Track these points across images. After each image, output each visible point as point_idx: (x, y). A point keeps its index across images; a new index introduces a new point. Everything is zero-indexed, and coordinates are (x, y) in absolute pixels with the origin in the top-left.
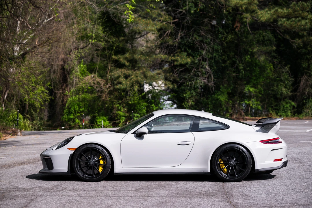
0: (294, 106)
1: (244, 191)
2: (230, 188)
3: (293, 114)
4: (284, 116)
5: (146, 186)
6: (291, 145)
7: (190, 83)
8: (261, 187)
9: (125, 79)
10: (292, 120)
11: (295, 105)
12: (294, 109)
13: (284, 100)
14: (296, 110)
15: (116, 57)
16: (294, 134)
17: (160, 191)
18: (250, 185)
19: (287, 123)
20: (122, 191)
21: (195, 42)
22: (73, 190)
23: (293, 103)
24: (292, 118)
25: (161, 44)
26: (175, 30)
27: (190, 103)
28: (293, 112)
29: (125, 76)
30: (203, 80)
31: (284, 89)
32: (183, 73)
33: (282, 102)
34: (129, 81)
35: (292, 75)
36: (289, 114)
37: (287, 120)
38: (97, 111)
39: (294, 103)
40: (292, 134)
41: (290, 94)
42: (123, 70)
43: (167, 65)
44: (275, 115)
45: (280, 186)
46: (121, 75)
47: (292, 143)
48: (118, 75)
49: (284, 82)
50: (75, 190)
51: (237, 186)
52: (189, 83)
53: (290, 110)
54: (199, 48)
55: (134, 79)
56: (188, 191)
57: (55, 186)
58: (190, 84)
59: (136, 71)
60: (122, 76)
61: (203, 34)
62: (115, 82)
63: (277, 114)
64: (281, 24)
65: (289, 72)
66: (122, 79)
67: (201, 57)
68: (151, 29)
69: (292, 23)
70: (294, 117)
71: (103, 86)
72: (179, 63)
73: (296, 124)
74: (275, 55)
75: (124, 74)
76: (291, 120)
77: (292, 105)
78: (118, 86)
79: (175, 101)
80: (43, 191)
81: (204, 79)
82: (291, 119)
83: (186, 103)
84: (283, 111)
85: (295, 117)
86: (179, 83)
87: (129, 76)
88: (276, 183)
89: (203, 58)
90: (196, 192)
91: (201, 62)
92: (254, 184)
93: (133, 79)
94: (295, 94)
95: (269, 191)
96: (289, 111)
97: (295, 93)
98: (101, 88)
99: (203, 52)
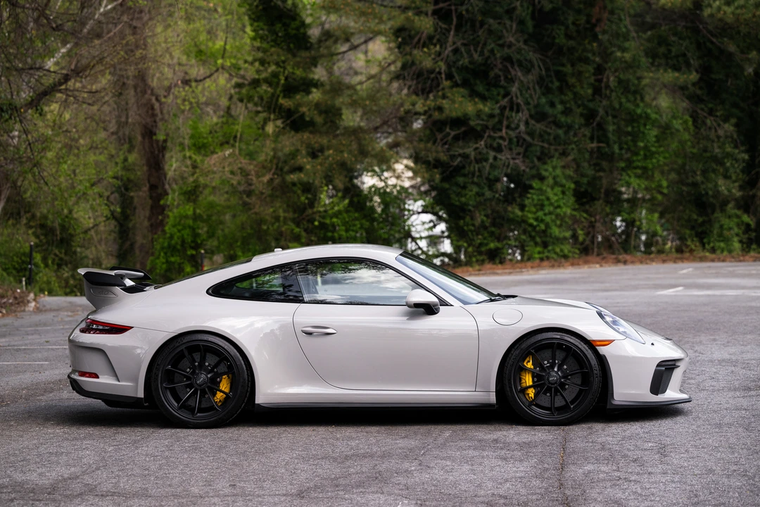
0: (748, 225)
1: (620, 495)
2: (580, 485)
3: (745, 246)
4: (722, 251)
5: (332, 480)
6: (749, 337)
7: (477, 166)
8: (673, 482)
9: (310, 159)
10: (744, 261)
11: (751, 223)
12: (750, 233)
13: (723, 210)
14: (754, 234)
15: (290, 103)
16: (753, 304)
17: (370, 497)
18: (638, 474)
19: (731, 269)
20: (259, 496)
21: (489, 62)
22: (113, 494)
23: (746, 218)
24: (743, 256)
25: (404, 67)
26: (439, 30)
27: (479, 220)
28: (744, 240)
29: (310, 150)
30: (513, 159)
31: (721, 182)
32: (461, 143)
33: (716, 215)
34: (321, 164)
35: (743, 144)
36: (737, 245)
37: (731, 261)
38: (239, 244)
39: (749, 216)
40: (749, 304)
41: (738, 194)
42: (306, 135)
43: (420, 121)
44: (700, 248)
45: (728, 477)
46: (299, 148)
47: (751, 332)
48: (292, 148)
49: (722, 164)
50: (119, 495)
51: (601, 476)
52: (474, 167)
53: (737, 235)
54: (502, 78)
55: (333, 159)
56: (455, 496)
57: (65, 480)
58: (479, 171)
59: (340, 137)
60: (304, 152)
61: (511, 42)
62: (286, 168)
63: (703, 245)
64: (711, 16)
65: (735, 136)
66: (303, 160)
67: (506, 100)
68: (376, 29)
69: (738, 11)
70: (749, 252)
71: (254, 178)
72: (444, 115)
73: (754, 272)
74: (699, 92)
75: (308, 146)
76: (740, 261)
77: (743, 222)
78: (293, 177)
79: (440, 213)
80: (22, 498)
81: (514, 156)
82: (742, 258)
83: (468, 219)
84: (721, 239)
85: (752, 254)
86: (451, 169)
87: (322, 150)
88: (716, 465)
89: (511, 101)
90: (477, 499)
91: (507, 112)
92: (650, 470)
93: (331, 159)
94: (751, 193)
95: (696, 496)
96: (736, 239)
97: (751, 190)
98: (250, 185)
99: (513, 86)
